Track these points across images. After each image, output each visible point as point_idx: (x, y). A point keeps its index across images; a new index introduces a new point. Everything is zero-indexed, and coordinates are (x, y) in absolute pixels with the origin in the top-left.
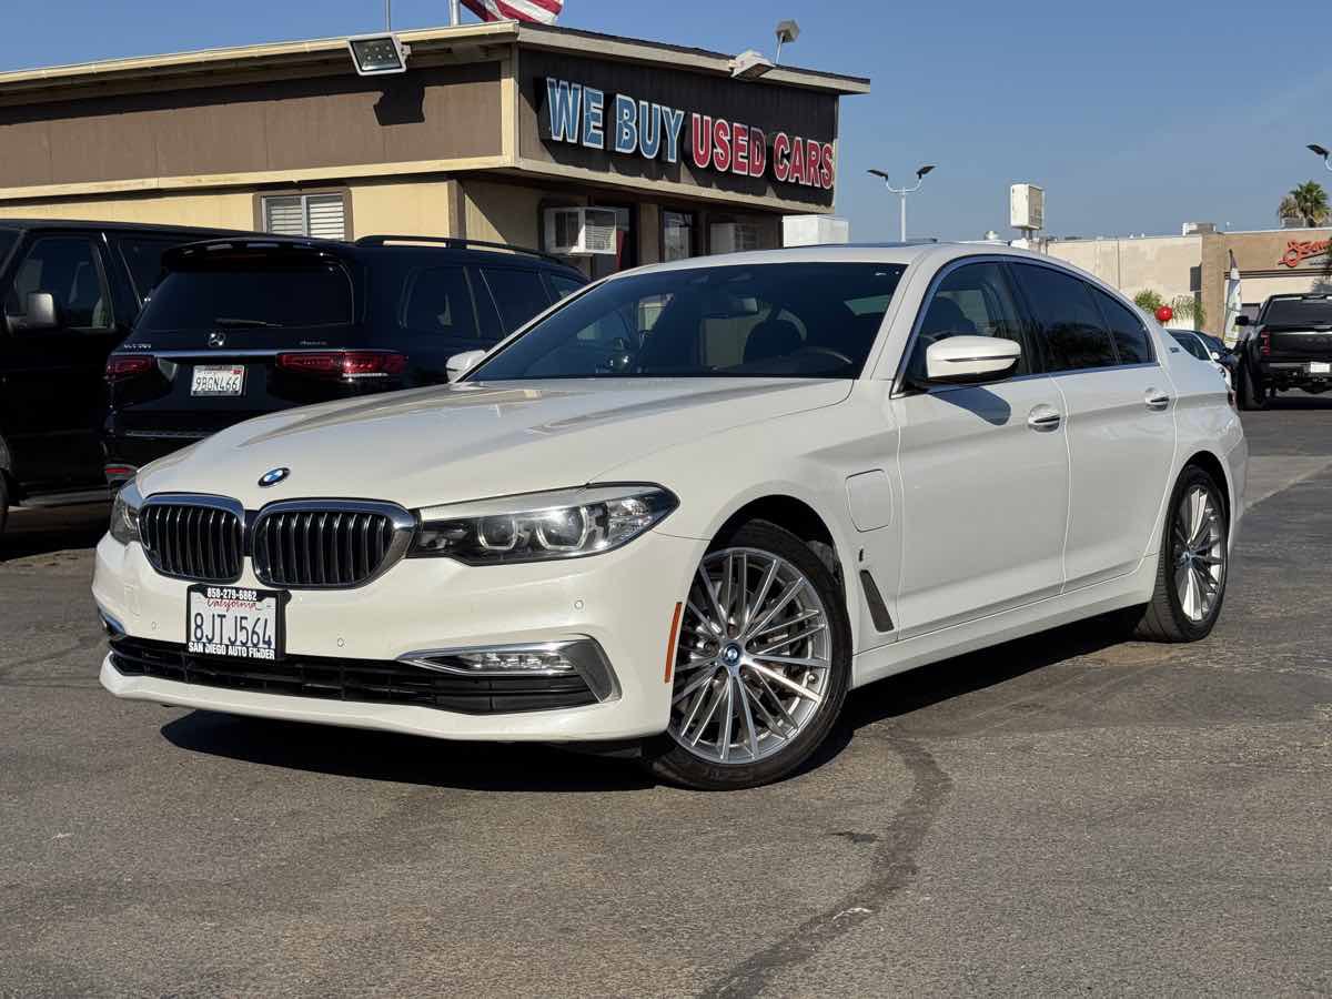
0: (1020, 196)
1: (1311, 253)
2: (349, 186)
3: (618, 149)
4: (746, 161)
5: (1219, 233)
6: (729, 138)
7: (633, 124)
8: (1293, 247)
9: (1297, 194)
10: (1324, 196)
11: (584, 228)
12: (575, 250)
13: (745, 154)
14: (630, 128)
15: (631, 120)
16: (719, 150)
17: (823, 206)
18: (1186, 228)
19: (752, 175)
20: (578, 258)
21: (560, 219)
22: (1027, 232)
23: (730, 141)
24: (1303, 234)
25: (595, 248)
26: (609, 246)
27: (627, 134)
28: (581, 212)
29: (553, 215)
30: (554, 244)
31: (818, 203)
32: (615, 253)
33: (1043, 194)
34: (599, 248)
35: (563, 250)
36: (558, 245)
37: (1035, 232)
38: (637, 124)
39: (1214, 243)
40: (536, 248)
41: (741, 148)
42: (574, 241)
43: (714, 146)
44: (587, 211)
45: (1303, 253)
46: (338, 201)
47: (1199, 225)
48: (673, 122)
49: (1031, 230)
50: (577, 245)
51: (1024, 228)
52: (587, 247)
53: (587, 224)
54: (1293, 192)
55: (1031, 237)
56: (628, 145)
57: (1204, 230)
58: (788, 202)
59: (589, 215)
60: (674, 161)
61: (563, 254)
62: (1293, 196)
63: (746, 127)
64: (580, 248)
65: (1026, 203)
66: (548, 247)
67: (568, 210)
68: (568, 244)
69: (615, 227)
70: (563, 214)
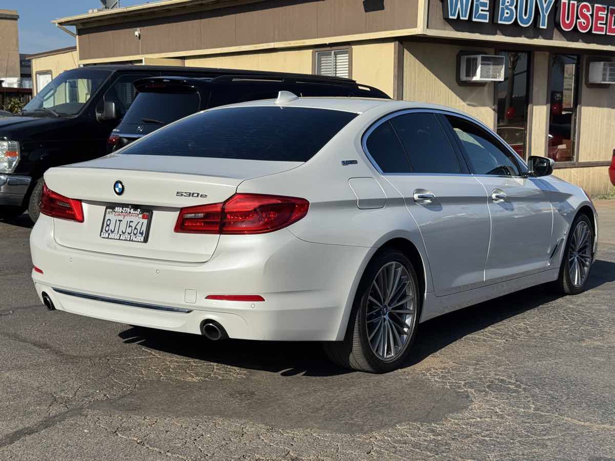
2: (351, 45)
3: (500, 22)
4: (604, 26)
6: (591, 13)
7: (513, 8)
11: (480, 66)
12: (475, 79)
13: (604, 22)
14: (511, 10)
15: (511, 5)
16: (582, 20)
19: (608, 34)
21: (468, 61)
23: (592, 15)
25: (492, 78)
26: (500, 76)
27: (507, 13)
28: (479, 57)
29: (465, 59)
30: (465, 76)
32: (503, 80)
36: (466, 76)
38: (516, 7)
41: (602, 19)
42: (474, 74)
43: (578, 18)
44: (482, 57)
46: (346, 53)
48: (545, 6)
50: (476, 76)
52: (481, 77)
53: (482, 64)
56: (507, 19)
59: (483, 59)
60: (545, 27)
61: (470, 81)
63: (606, 6)
64: (477, 78)
66: (461, 77)
67: (472, 56)
68: (471, 75)
69: (504, 66)
70: (470, 58)
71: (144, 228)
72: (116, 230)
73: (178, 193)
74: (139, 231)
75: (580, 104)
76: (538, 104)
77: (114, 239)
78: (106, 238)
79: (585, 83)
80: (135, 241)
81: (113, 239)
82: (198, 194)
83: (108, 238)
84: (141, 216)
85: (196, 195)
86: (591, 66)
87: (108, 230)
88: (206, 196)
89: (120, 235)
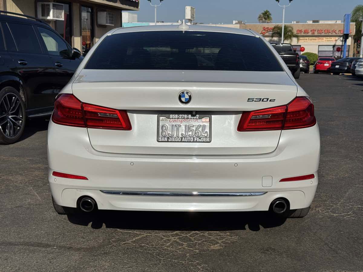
0: (188, 9)
1: (269, 31)
5: (244, 24)
8: (264, 29)
9: (263, 14)
10: (270, 14)
12: (49, 18)
17: (136, 8)
18: (234, 22)
20: (49, 21)
21: (43, 6)
22: (190, 21)
24: (266, 25)
25: (56, 18)
26: (61, 17)
28: (51, 4)
29: (41, 5)
30: (41, 15)
31: (134, 7)
32: (64, 20)
33: (195, 10)
34: (57, 17)
35: (44, 18)
37: (192, 21)
39: (243, 27)
40: (34, 16)
42: (48, 15)
44: (53, 4)
45: (267, 31)
47: (238, 21)
49: (191, 20)
50: (50, 16)
51: (189, 20)
52: (53, 17)
53: (53, 9)
54: (262, 13)
55: (191, 22)
57: (240, 23)
58: (124, 5)
59: (54, 6)
61: (45, 19)
62: (262, 14)
64: (51, 17)
65: (190, 12)
66: (38, 16)
67: (46, 3)
68: (46, 15)
69: (64, 11)
70: (45, 4)
71: (207, 130)
73: (249, 99)
75: (95, 37)
76: (76, 36)
77: (175, 141)
78: (166, 141)
79: (97, 24)
81: (173, 142)
82: (268, 99)
83: (168, 141)
84: (200, 120)
85: (266, 100)
86: (98, 14)
88: (275, 100)
89: (182, 138)
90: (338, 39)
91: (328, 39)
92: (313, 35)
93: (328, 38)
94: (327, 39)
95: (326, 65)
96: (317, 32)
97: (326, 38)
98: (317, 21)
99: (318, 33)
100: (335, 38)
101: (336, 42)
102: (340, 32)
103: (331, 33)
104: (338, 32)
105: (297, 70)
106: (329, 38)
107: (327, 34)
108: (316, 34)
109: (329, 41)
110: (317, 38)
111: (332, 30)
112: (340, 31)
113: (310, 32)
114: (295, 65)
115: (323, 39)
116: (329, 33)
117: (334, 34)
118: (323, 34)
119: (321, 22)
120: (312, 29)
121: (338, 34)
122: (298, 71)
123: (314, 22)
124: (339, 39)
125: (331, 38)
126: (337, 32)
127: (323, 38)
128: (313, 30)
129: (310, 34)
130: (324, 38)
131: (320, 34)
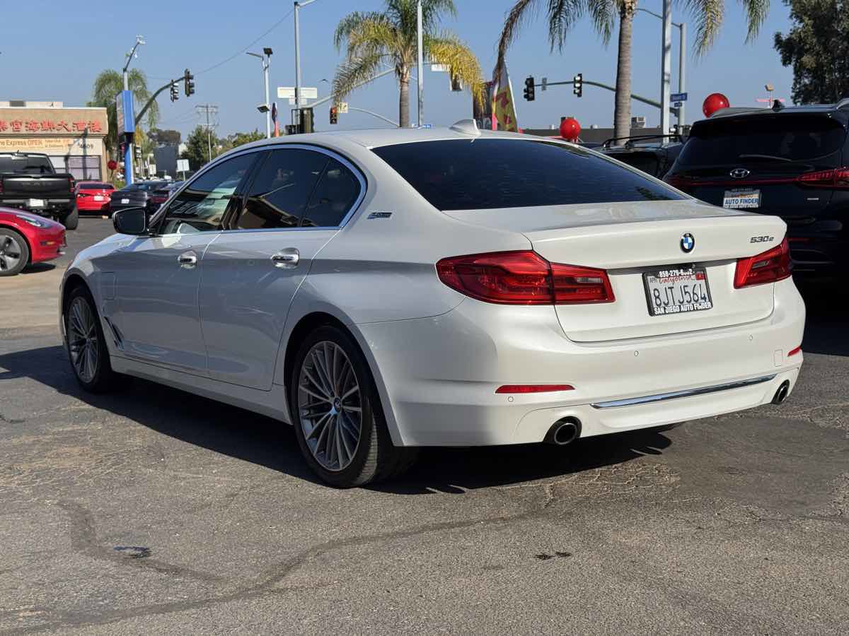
71: (705, 291)
72: (671, 302)
74: (699, 296)
77: (673, 313)
78: (663, 314)
80: (701, 310)
81: (671, 313)
82: (768, 237)
83: (665, 313)
84: (693, 277)
87: (661, 304)
89: (680, 306)
90: (75, 142)
91: (52, 141)
92: (17, 133)
93: (51, 139)
94: (49, 144)
95: (98, 198)
96: (26, 127)
97: (47, 139)
98: (21, 104)
99: (28, 129)
100: (66, 139)
101: (70, 149)
102: (76, 128)
103: (58, 130)
104: (72, 128)
105: (71, 212)
106: (53, 139)
107: (49, 132)
108: (23, 131)
109: (54, 146)
110: (26, 140)
111: (59, 123)
112: (76, 124)
113: (9, 126)
114: (68, 201)
115: (41, 143)
116: (54, 128)
117: (64, 131)
118: (39, 132)
119: (30, 105)
120: (13, 121)
121: (72, 132)
122: (73, 212)
123: (13, 104)
124: (77, 143)
125: (58, 139)
126: (70, 126)
127: (40, 139)
128: (16, 122)
129: (9, 131)
130: (43, 140)
131: (32, 132)
